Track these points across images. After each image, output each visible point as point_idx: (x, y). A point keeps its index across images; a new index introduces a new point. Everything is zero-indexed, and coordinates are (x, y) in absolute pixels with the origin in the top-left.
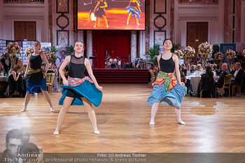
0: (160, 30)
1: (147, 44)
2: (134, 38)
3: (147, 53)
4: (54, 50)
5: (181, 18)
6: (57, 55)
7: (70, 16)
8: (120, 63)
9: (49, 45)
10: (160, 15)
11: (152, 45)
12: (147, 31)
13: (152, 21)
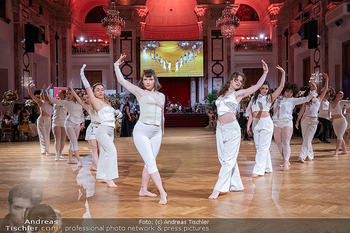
0: (218, 76)
1: (206, 90)
2: (193, 84)
3: (205, 98)
4: (118, 96)
5: (237, 65)
6: (122, 101)
7: (134, 65)
8: (180, 108)
9: (114, 92)
10: (218, 62)
11: (210, 91)
12: (206, 77)
13: (210, 68)
